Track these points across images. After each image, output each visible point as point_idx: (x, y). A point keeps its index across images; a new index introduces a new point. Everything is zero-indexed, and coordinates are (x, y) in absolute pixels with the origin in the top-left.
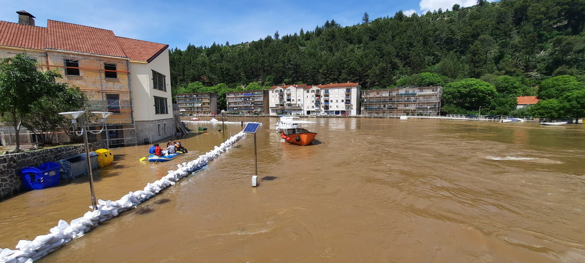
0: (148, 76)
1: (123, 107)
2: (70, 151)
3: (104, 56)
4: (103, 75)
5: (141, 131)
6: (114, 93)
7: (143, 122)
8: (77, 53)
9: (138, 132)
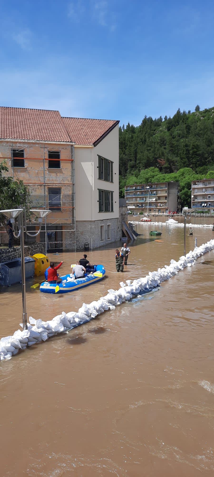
0: (93, 163)
1: (64, 204)
2: (9, 254)
3: (49, 142)
4: (47, 165)
5: (82, 233)
6: (57, 187)
7: (84, 222)
8: (24, 141)
9: (79, 235)
